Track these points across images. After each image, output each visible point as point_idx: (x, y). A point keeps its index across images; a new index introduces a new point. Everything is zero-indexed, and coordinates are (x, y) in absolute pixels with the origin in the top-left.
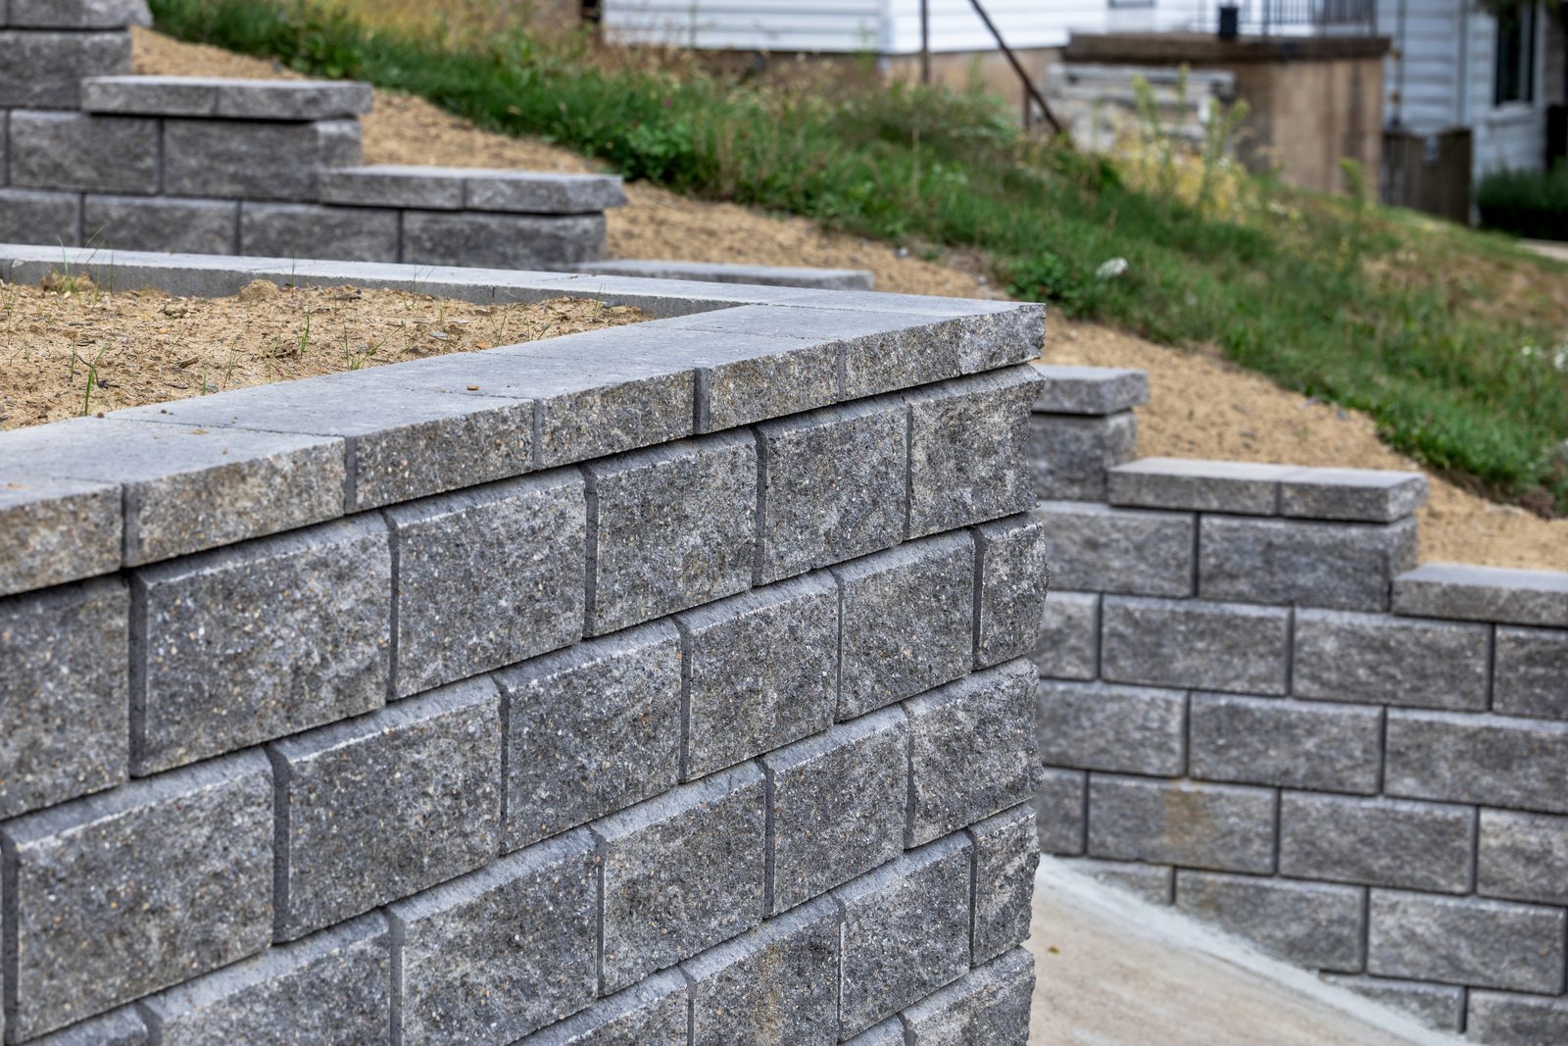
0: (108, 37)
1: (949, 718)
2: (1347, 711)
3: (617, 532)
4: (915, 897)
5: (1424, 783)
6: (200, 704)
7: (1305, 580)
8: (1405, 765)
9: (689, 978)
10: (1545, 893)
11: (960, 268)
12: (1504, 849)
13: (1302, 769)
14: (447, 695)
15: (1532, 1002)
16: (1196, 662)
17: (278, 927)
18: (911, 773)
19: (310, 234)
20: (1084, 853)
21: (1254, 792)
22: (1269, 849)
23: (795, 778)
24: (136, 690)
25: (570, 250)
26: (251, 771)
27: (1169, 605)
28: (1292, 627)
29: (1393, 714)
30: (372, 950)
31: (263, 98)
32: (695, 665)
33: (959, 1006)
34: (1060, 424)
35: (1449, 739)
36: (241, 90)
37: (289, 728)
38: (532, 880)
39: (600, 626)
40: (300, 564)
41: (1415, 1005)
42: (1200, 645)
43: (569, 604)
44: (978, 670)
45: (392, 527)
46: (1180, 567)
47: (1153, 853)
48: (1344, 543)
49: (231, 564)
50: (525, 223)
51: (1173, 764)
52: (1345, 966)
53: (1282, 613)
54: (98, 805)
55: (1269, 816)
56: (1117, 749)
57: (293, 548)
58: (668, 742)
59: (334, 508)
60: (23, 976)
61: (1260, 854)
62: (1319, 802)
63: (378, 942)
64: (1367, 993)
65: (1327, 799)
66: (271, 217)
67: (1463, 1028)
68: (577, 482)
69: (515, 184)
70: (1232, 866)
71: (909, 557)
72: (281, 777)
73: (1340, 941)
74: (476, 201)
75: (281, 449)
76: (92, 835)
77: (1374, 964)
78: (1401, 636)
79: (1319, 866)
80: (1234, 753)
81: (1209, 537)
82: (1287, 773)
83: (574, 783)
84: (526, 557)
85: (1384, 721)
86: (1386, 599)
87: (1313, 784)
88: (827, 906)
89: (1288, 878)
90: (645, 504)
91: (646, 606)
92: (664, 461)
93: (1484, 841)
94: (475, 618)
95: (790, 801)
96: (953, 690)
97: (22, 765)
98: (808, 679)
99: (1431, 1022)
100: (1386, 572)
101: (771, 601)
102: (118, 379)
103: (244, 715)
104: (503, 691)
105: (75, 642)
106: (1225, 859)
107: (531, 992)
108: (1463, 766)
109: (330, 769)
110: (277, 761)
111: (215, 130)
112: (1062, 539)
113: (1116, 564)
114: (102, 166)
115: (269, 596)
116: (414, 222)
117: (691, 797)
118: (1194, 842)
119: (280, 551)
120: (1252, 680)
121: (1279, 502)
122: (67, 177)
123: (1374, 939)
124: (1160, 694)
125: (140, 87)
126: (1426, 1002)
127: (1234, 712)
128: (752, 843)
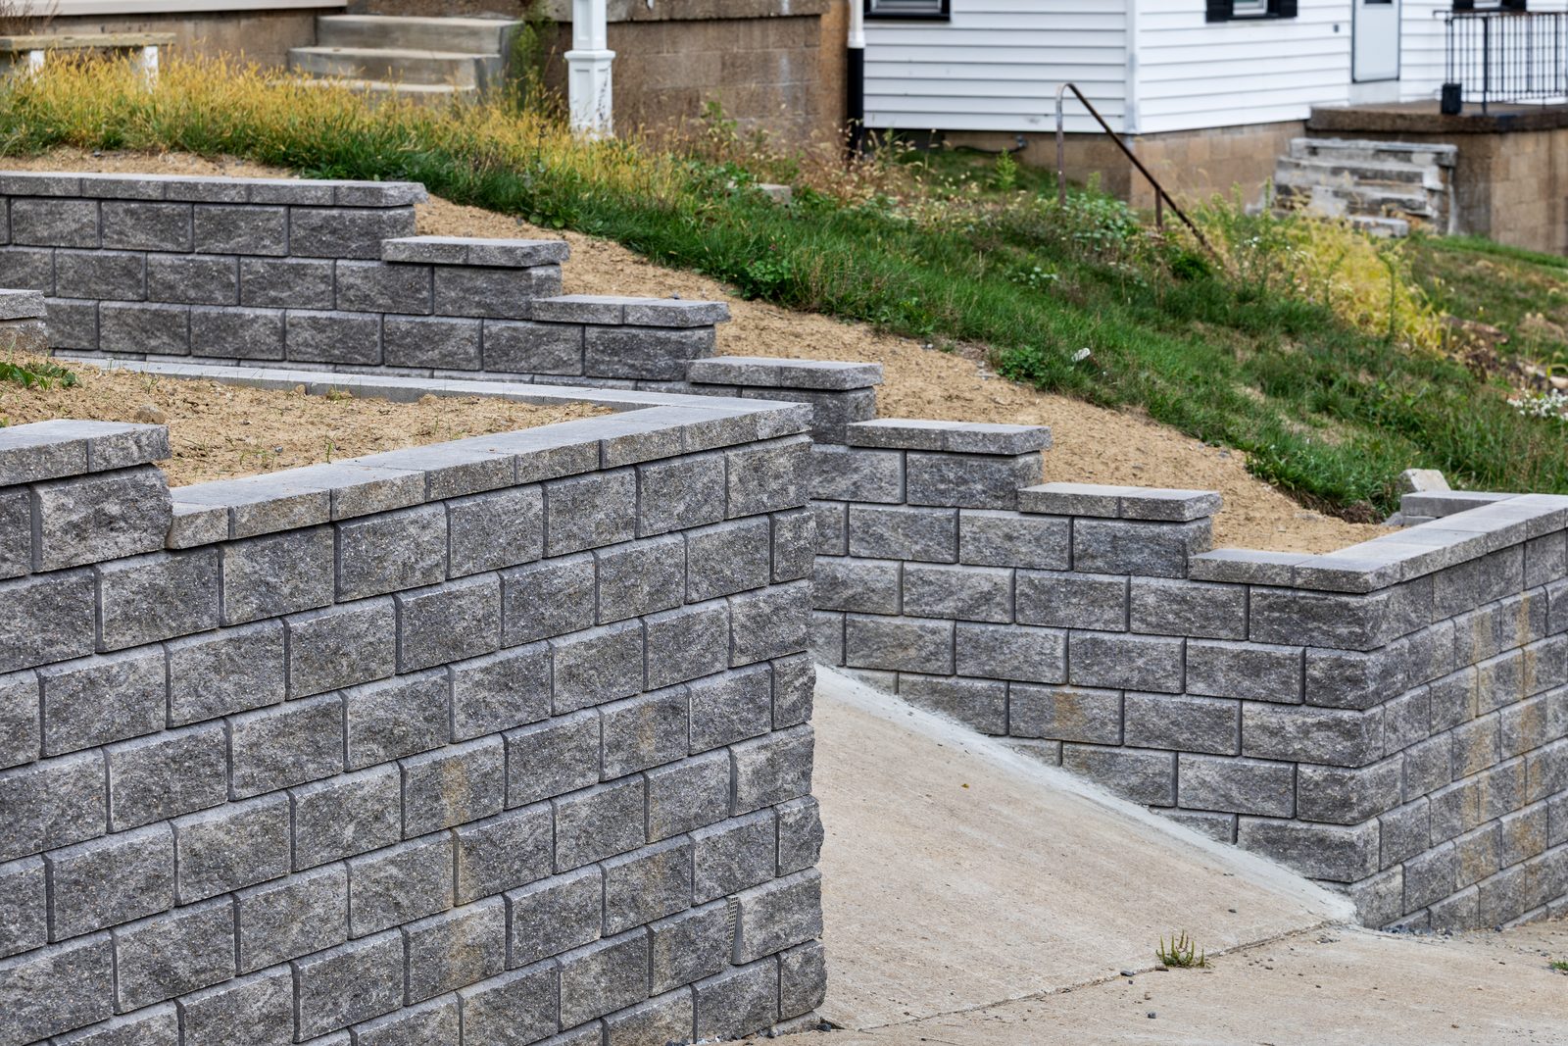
0: (399, 211)
1: (755, 605)
2: (1163, 640)
3: (559, 512)
4: (734, 691)
5: (1210, 686)
6: (364, 576)
7: (1136, 559)
8: (1198, 675)
9: (601, 713)
10: (1282, 754)
11: (968, 356)
12: (1258, 727)
13: (1136, 677)
14: (475, 578)
15: (1276, 823)
16: (1072, 611)
17: (398, 667)
18: (731, 631)
19: (527, 341)
20: (1007, 734)
21: (1108, 693)
22: (1118, 729)
23: (660, 627)
24: (337, 569)
25: (690, 351)
26: (386, 603)
27: (1056, 575)
28: (1129, 590)
29: (1190, 643)
30: (440, 681)
31: (496, 253)
32: (602, 572)
33: (765, 747)
34: (989, 461)
35: (1223, 658)
36: (482, 248)
37: (402, 588)
38: (517, 659)
39: (551, 553)
40: (406, 522)
41: (1206, 827)
42: (1074, 601)
43: (535, 542)
44: (772, 584)
45: (447, 508)
46: (1062, 551)
47: (1049, 734)
48: (1159, 535)
49: (376, 521)
50: (661, 334)
51: (1059, 676)
52: (1164, 802)
53: (1123, 580)
54: (322, 612)
55: (1117, 708)
56: (1025, 667)
57: (402, 515)
58: (587, 605)
59: (420, 499)
60: (292, 674)
61: (1112, 732)
62: (1147, 698)
63: (443, 678)
64: (1177, 820)
65: (1152, 697)
66: (501, 330)
67: (1235, 841)
68: (539, 490)
69: (654, 309)
70: (1096, 740)
71: (727, 528)
72: (398, 607)
73: (1160, 787)
74: (630, 320)
75: (397, 476)
76: (319, 623)
77: (1182, 802)
78: (1193, 593)
79: (1147, 740)
80: (1096, 668)
81: (1078, 532)
82: (1127, 680)
83: (539, 620)
84: (512, 522)
85: (1185, 647)
86: (1184, 571)
87: (1144, 688)
88: (681, 689)
89: (1129, 747)
90: (574, 500)
91: (576, 545)
92: (583, 481)
93: (1244, 722)
94: (488, 547)
95: (657, 637)
96: (758, 592)
97: (292, 594)
98: (666, 582)
99: (1216, 837)
100: (1185, 554)
101: (646, 545)
102: (346, 446)
103: (381, 581)
104: (502, 578)
105: (312, 549)
106: (1092, 736)
107: (518, 709)
108: (1232, 675)
109: (421, 605)
110: (397, 600)
111: (467, 273)
112: (991, 534)
113: (1024, 550)
114: (395, 297)
115: (392, 534)
116: (592, 333)
117: (602, 632)
118: (1072, 726)
119: (397, 516)
120: (1106, 622)
121: (1121, 510)
122: (373, 304)
123: (1181, 786)
124: (1052, 632)
125: (418, 245)
126: (1213, 825)
127: (1095, 642)
128: (635, 656)
